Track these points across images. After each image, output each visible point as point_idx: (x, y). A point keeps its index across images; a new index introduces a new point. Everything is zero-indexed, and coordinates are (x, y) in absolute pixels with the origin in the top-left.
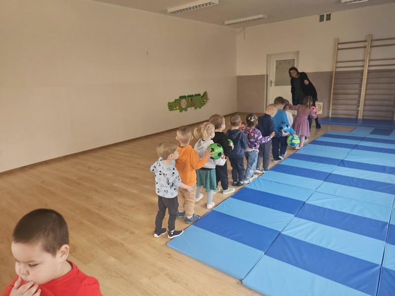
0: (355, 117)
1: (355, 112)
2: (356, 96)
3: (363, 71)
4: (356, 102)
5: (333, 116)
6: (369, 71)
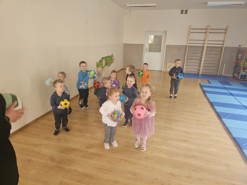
0: (197, 73)
1: (197, 70)
2: (198, 61)
3: (204, 46)
4: (198, 64)
5: (186, 72)
6: (207, 46)
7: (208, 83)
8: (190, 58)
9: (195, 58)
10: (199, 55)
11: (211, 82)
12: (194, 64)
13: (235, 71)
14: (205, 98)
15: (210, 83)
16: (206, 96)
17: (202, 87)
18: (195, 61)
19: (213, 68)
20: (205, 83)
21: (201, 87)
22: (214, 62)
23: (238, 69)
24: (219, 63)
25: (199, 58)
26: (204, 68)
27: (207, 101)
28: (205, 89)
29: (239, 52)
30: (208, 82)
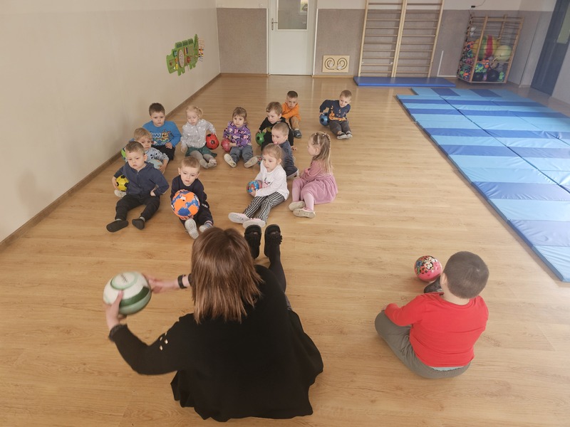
0: (386, 75)
1: (387, 68)
2: (389, 47)
3: (401, 10)
4: (388, 54)
5: (364, 75)
6: (407, 10)
7: (412, 94)
8: (372, 39)
9: (382, 40)
10: (391, 32)
11: (417, 92)
12: (381, 55)
13: (463, 65)
15: (416, 94)
16: (413, 119)
18: (382, 47)
19: (418, 62)
20: (405, 94)
21: (401, 102)
22: (422, 47)
23: (469, 60)
24: (432, 49)
25: (390, 40)
26: (402, 62)
28: (408, 106)
29: (472, 21)
30: (410, 92)
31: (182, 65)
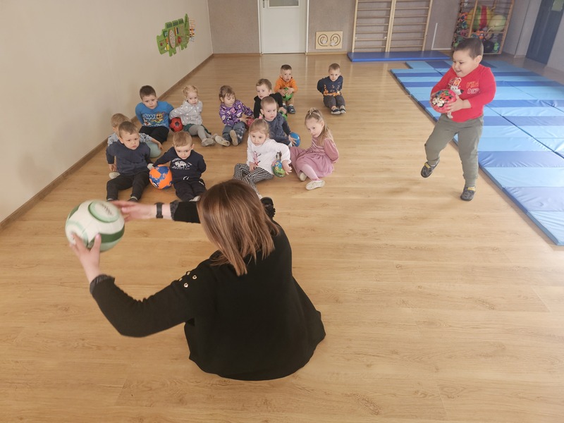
0: (380, 50)
1: (380, 44)
2: (382, 21)
4: (382, 29)
5: (358, 50)
7: (407, 68)
8: (365, 14)
9: (375, 14)
10: (384, 5)
11: (411, 66)
12: (375, 29)
13: (457, 37)
14: (407, 96)
15: (410, 68)
16: (408, 93)
17: (396, 78)
18: (375, 21)
19: (413, 35)
20: (400, 68)
21: (395, 76)
22: (415, 20)
23: (463, 31)
24: (426, 22)
25: (383, 13)
26: (395, 36)
27: (410, 101)
28: (403, 79)
30: (405, 66)
31: (173, 46)
